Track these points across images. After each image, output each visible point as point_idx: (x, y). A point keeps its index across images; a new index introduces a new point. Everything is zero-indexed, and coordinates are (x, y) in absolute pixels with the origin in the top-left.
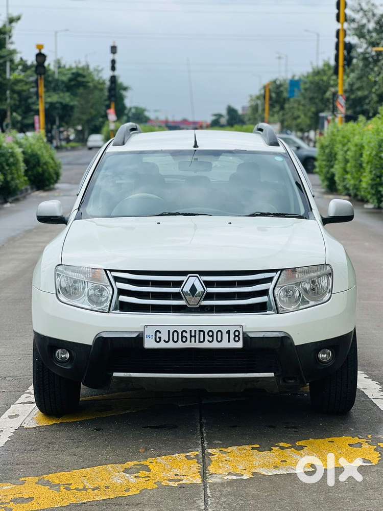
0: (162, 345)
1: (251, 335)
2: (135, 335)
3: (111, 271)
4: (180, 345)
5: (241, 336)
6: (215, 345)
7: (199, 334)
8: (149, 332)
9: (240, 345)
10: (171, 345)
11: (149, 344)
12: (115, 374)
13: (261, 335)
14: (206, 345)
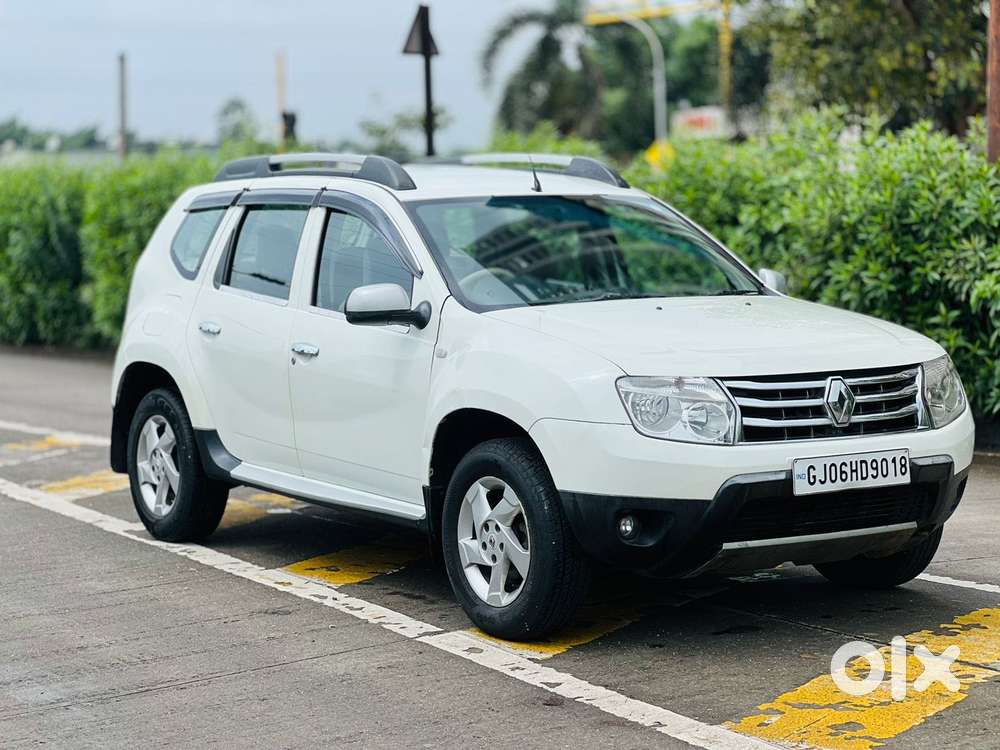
0: (818, 489)
1: (920, 462)
2: (782, 476)
3: (722, 379)
4: (839, 486)
5: (908, 465)
6: (881, 482)
7: (860, 466)
8: (800, 470)
9: (906, 479)
10: (829, 487)
11: (801, 488)
12: (727, 546)
13: (928, 462)
14: (870, 483)
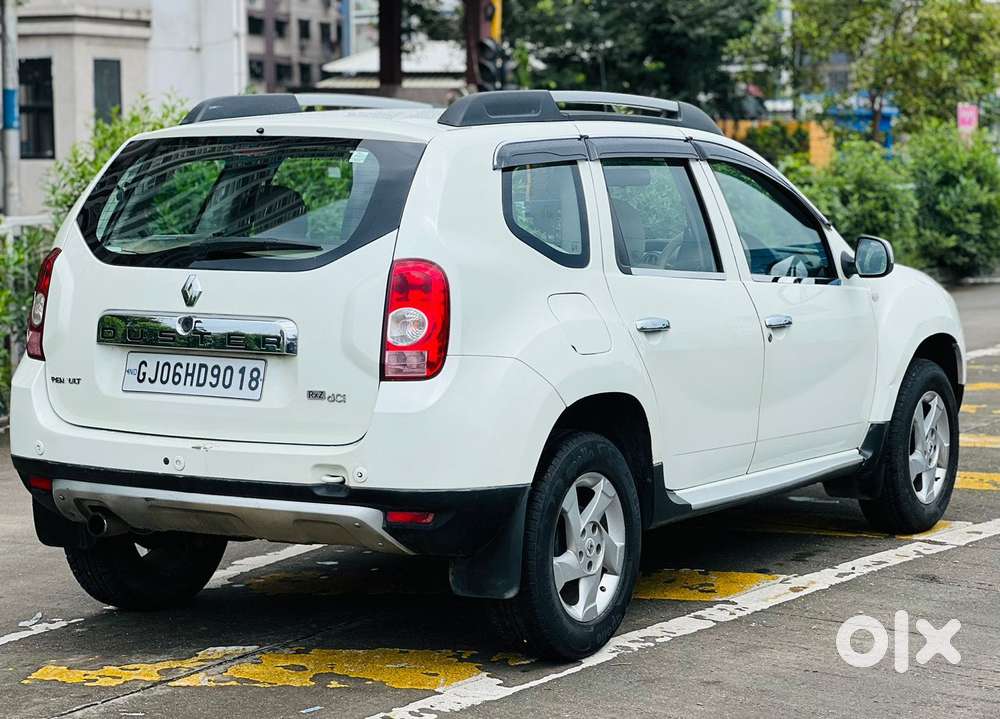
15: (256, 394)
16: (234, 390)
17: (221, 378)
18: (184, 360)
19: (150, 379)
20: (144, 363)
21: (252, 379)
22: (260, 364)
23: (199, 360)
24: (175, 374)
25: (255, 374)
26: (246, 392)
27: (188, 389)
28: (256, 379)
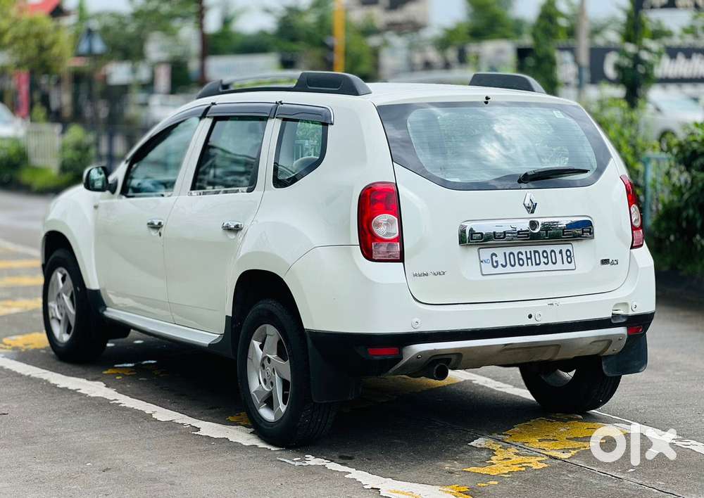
15: (572, 266)
16: (559, 265)
17: (550, 258)
18: (523, 249)
19: (502, 265)
20: (494, 254)
21: (568, 257)
22: (569, 247)
23: (533, 248)
24: (519, 259)
25: (568, 253)
26: (567, 266)
27: (531, 268)
28: (570, 256)
